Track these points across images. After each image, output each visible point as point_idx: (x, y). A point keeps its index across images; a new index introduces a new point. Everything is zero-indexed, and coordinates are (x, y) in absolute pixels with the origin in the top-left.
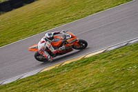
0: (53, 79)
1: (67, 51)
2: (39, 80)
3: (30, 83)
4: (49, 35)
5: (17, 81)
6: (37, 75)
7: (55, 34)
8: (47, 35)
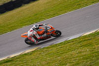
0: (91, 41)
1: (47, 37)
2: (81, 42)
3: (74, 44)
4: (36, 26)
5: (65, 42)
6: (79, 38)
7: (39, 26)
8: (34, 26)
